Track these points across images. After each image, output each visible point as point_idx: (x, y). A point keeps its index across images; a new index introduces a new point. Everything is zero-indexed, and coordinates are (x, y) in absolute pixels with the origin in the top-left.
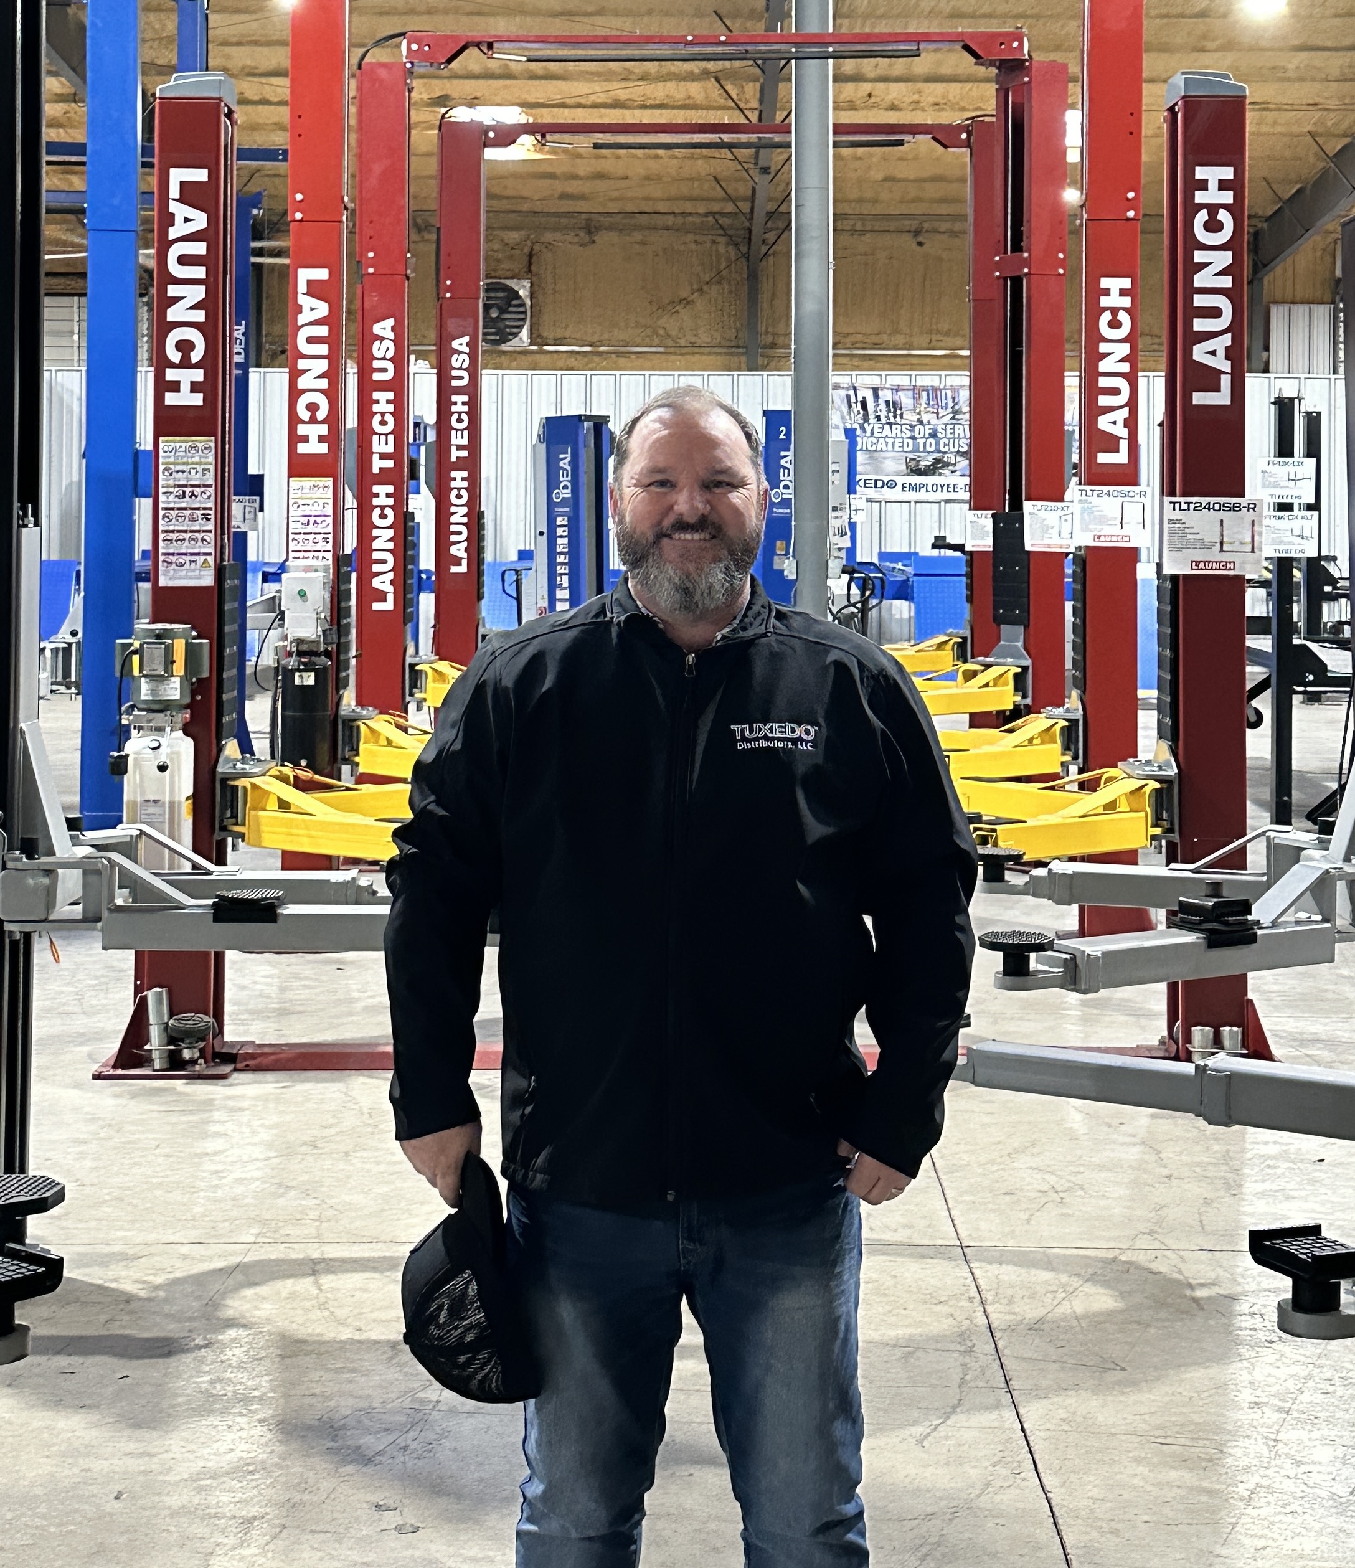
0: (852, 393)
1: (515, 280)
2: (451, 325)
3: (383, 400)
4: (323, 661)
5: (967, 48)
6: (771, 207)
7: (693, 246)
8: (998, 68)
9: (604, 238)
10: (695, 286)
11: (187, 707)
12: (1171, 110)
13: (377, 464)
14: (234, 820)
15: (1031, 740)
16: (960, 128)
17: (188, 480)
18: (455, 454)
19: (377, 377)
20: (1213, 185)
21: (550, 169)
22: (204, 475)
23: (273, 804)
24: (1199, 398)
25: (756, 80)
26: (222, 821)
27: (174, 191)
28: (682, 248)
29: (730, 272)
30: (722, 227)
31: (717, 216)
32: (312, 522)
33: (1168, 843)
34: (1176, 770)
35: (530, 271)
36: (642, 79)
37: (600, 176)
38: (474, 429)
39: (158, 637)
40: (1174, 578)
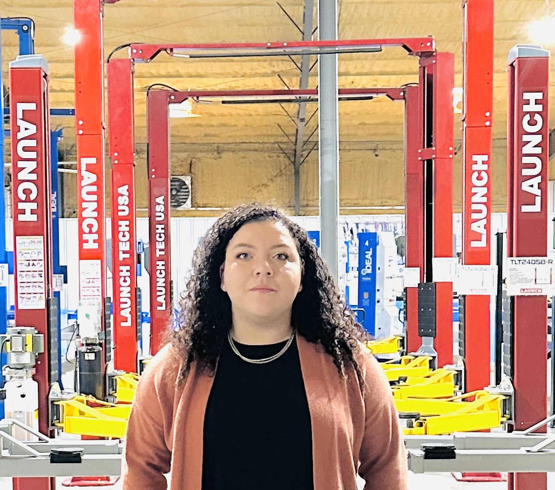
0: (346, 226)
1: (184, 176)
2: (155, 191)
3: (123, 225)
4: (98, 348)
5: (405, 47)
6: (305, 139)
7: (268, 158)
8: (420, 57)
9: (224, 155)
10: (270, 178)
11: (34, 367)
12: (512, 65)
13: (122, 256)
14: (58, 421)
15: (439, 381)
16: (400, 90)
17: (31, 257)
18: (158, 253)
19: (120, 214)
20: (532, 102)
21: (198, 122)
22: (38, 255)
23: (77, 413)
24: (525, 209)
25: (298, 76)
26: (52, 421)
27: (20, 115)
28: (262, 159)
29: (286, 171)
30: (282, 149)
31: (280, 144)
32: (91, 282)
33: (508, 425)
34: (513, 391)
35: (190, 172)
36: (243, 76)
37: (224, 125)
38: (167, 241)
39: (19, 333)
40: (512, 298)
